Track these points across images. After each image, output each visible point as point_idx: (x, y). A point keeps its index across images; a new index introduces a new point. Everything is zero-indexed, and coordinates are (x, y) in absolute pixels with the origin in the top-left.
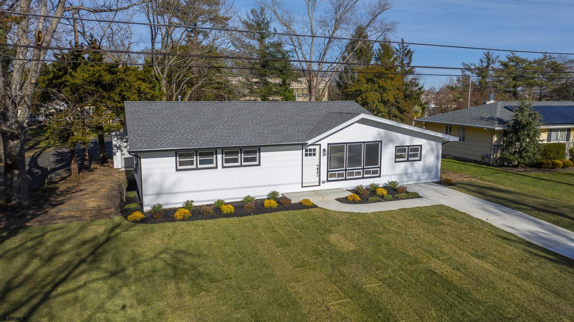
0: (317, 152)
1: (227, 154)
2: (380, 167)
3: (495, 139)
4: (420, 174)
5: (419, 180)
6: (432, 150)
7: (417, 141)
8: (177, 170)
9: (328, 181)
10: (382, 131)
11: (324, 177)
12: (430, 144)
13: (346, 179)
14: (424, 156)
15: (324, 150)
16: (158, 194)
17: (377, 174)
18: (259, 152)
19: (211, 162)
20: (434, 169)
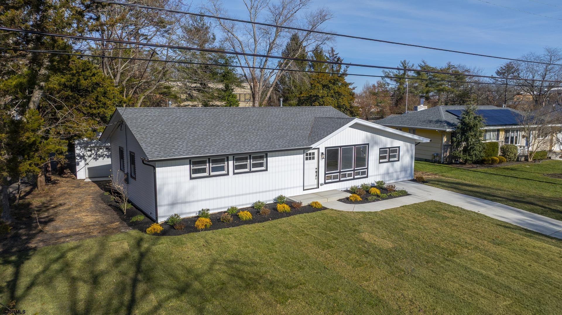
0: (316, 156)
1: (237, 160)
2: (367, 169)
3: (445, 139)
4: (399, 173)
5: (398, 179)
6: (408, 150)
7: (397, 143)
8: (191, 178)
9: (325, 183)
10: (369, 134)
11: (322, 180)
12: (406, 145)
13: (340, 181)
14: (402, 157)
15: (322, 153)
16: (173, 204)
17: (365, 174)
18: (267, 157)
19: (222, 169)
20: (409, 169)
